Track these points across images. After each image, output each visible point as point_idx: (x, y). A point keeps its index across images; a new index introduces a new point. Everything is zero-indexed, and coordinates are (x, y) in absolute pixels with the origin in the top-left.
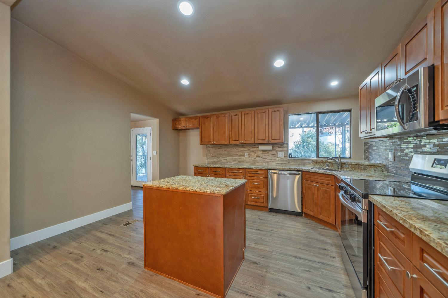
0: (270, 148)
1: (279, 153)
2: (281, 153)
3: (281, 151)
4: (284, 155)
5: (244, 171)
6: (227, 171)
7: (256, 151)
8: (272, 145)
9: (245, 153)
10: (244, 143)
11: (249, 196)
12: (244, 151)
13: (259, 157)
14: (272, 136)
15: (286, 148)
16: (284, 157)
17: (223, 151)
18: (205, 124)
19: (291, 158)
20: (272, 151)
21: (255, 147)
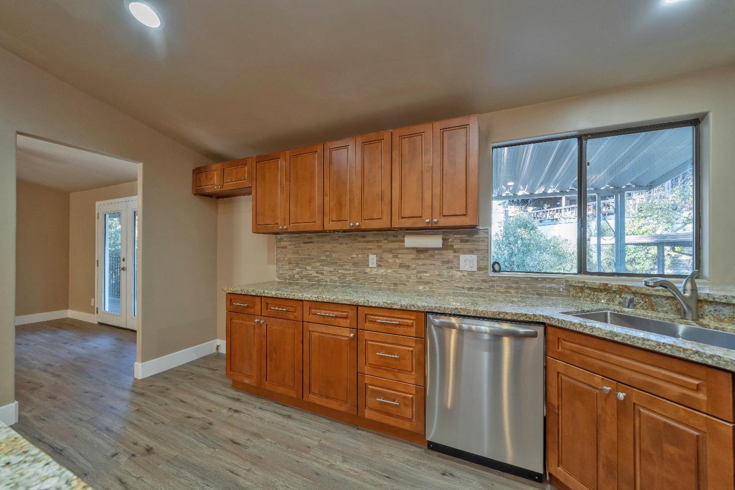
0: (435, 241)
1: (463, 257)
2: (469, 257)
3: (471, 252)
4: (478, 262)
5: (352, 313)
6: (306, 309)
7: (399, 251)
8: (443, 233)
9: (370, 256)
10: (363, 227)
11: (368, 393)
12: (366, 251)
13: (408, 267)
14: (442, 207)
15: (483, 241)
16: (479, 269)
19: (500, 271)
20: (443, 252)
21: (397, 241)
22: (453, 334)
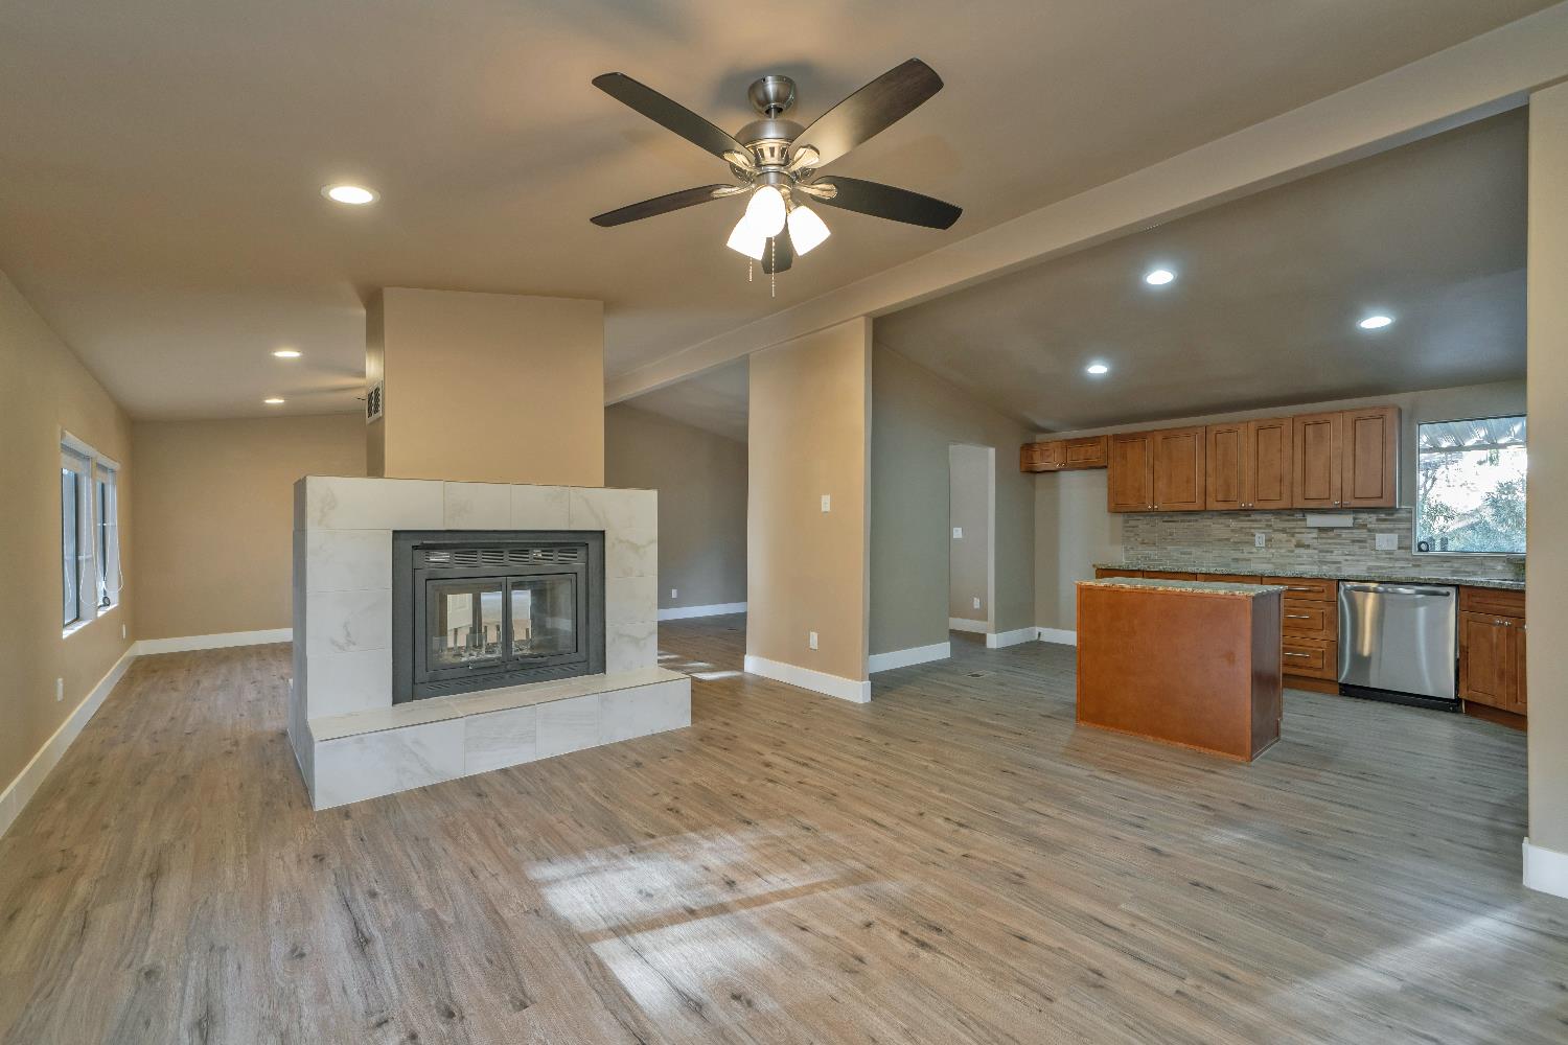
0: (1346, 520)
1: (1378, 536)
2: (1387, 536)
3: (1391, 531)
4: (1399, 542)
7: (1297, 530)
8: (1354, 513)
9: (1257, 535)
10: (1257, 507)
12: (1253, 531)
13: (1307, 546)
14: (1354, 490)
15: (1405, 521)
16: (1401, 548)
17: (1179, 527)
18: (1124, 457)
19: (1428, 550)
20: (1352, 531)
21: (1293, 520)
22: (1371, 599)
